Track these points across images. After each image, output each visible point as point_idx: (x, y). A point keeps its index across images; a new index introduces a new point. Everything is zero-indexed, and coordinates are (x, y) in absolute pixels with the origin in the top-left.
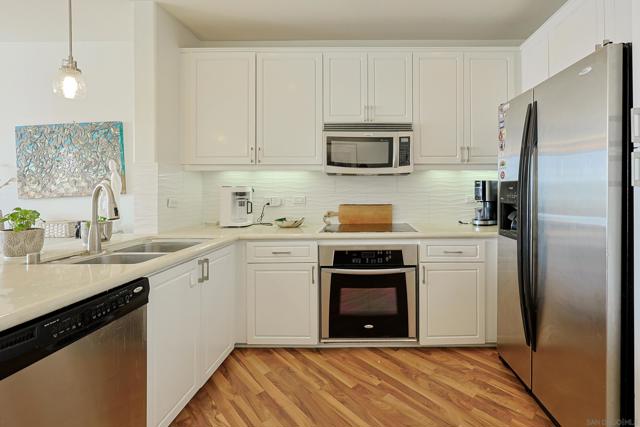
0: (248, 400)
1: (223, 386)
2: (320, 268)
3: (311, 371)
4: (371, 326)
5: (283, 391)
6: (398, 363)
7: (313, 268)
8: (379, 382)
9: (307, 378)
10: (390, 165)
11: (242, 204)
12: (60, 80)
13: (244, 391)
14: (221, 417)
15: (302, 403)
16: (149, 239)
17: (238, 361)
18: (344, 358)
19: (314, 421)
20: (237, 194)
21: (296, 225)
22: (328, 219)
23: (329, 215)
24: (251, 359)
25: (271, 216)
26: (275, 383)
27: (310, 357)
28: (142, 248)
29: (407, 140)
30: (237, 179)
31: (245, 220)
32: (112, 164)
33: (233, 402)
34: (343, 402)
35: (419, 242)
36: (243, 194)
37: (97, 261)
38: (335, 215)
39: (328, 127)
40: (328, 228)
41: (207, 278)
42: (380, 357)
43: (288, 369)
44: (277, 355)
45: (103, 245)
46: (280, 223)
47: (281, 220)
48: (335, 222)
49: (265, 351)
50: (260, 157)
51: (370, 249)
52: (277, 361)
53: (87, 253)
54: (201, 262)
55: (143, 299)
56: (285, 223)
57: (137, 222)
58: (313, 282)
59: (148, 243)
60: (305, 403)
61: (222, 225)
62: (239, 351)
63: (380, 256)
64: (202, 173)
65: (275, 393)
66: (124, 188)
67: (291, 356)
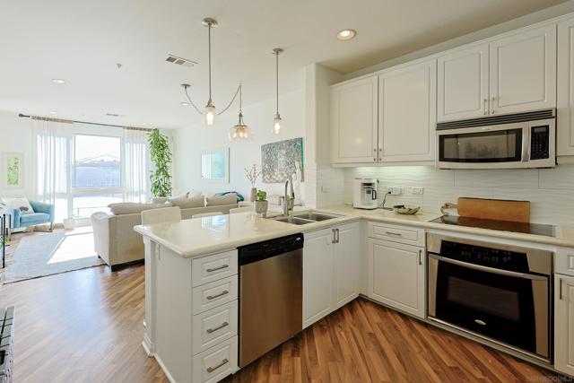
0: (361, 332)
1: (348, 317)
2: (428, 253)
3: (414, 336)
4: (484, 323)
5: (387, 339)
6: (516, 374)
7: (420, 251)
8: (483, 377)
9: (410, 341)
10: (517, 158)
11: (369, 192)
12: (274, 125)
13: (361, 327)
14: (343, 333)
15: (400, 354)
16: (311, 211)
17: (361, 306)
18: (449, 341)
19: (406, 370)
20: (365, 184)
21: (413, 213)
22: (445, 211)
23: (447, 206)
24: (370, 309)
25: (391, 203)
26: (383, 331)
27: (417, 327)
28: (307, 217)
29: (544, 129)
30: (367, 173)
31: (371, 204)
32: (297, 164)
33: (351, 329)
34: (436, 372)
35: (554, 250)
36: (370, 184)
37: (286, 221)
38: (454, 206)
39: (440, 126)
40: (445, 218)
41: (337, 241)
42: (492, 358)
43: (396, 327)
44: (389, 313)
45: (290, 212)
46: (397, 209)
47: (399, 207)
48: (454, 213)
49: (382, 308)
50: (381, 156)
51: (483, 246)
52: (388, 318)
53: (283, 215)
54: (333, 230)
55: (300, 245)
56: (401, 210)
57: (308, 200)
58: (420, 263)
59: (310, 214)
60: (402, 355)
61: (355, 206)
62: (361, 299)
63: (495, 255)
64: (344, 169)
65: (381, 338)
66: (303, 178)
67: (401, 320)
